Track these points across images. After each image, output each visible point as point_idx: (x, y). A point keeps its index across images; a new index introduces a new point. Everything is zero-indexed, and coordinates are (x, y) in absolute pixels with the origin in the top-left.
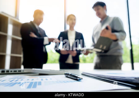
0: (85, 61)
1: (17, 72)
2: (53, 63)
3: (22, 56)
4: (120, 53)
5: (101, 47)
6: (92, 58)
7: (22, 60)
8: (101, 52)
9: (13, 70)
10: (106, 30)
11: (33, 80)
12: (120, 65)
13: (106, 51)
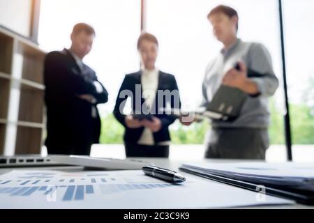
0: (183, 139)
1: (35, 163)
2: (114, 143)
3: (43, 126)
4: (263, 122)
5: (221, 108)
6: (200, 134)
7: (44, 135)
8: (220, 120)
9: (25, 158)
10: (235, 72)
11: (72, 181)
12: (261, 151)
13: (232, 118)
